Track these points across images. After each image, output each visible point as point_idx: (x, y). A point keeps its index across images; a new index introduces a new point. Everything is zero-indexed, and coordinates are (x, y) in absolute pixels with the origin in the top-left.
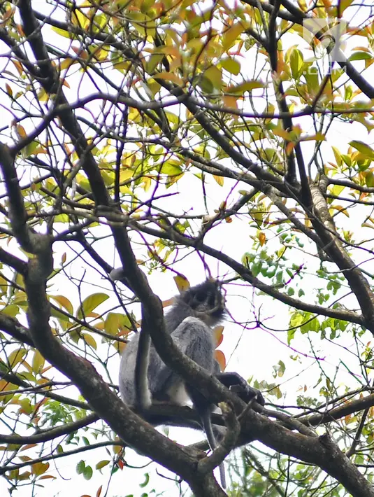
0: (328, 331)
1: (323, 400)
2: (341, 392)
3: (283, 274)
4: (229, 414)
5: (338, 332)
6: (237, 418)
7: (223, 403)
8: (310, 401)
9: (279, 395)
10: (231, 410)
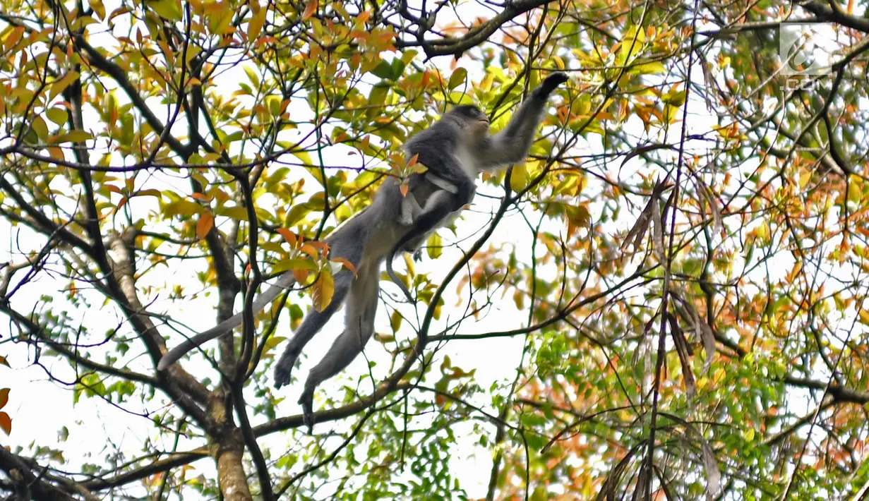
0: (115, 395)
1: (108, 467)
2: (128, 459)
3: (69, 336)
4: (20, 482)
5: (125, 397)
6: (28, 486)
7: (14, 470)
8: (95, 468)
9: (62, 461)
10: (22, 477)
